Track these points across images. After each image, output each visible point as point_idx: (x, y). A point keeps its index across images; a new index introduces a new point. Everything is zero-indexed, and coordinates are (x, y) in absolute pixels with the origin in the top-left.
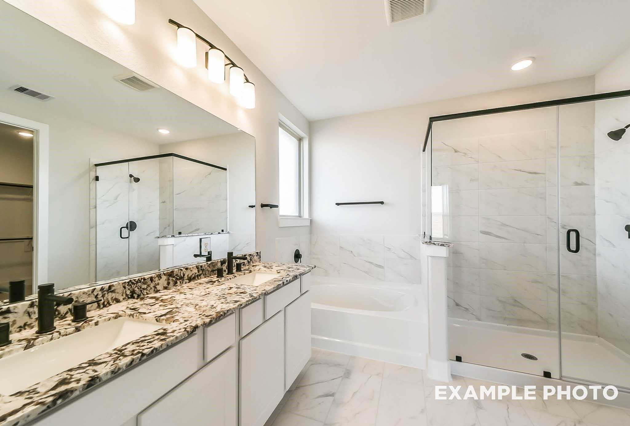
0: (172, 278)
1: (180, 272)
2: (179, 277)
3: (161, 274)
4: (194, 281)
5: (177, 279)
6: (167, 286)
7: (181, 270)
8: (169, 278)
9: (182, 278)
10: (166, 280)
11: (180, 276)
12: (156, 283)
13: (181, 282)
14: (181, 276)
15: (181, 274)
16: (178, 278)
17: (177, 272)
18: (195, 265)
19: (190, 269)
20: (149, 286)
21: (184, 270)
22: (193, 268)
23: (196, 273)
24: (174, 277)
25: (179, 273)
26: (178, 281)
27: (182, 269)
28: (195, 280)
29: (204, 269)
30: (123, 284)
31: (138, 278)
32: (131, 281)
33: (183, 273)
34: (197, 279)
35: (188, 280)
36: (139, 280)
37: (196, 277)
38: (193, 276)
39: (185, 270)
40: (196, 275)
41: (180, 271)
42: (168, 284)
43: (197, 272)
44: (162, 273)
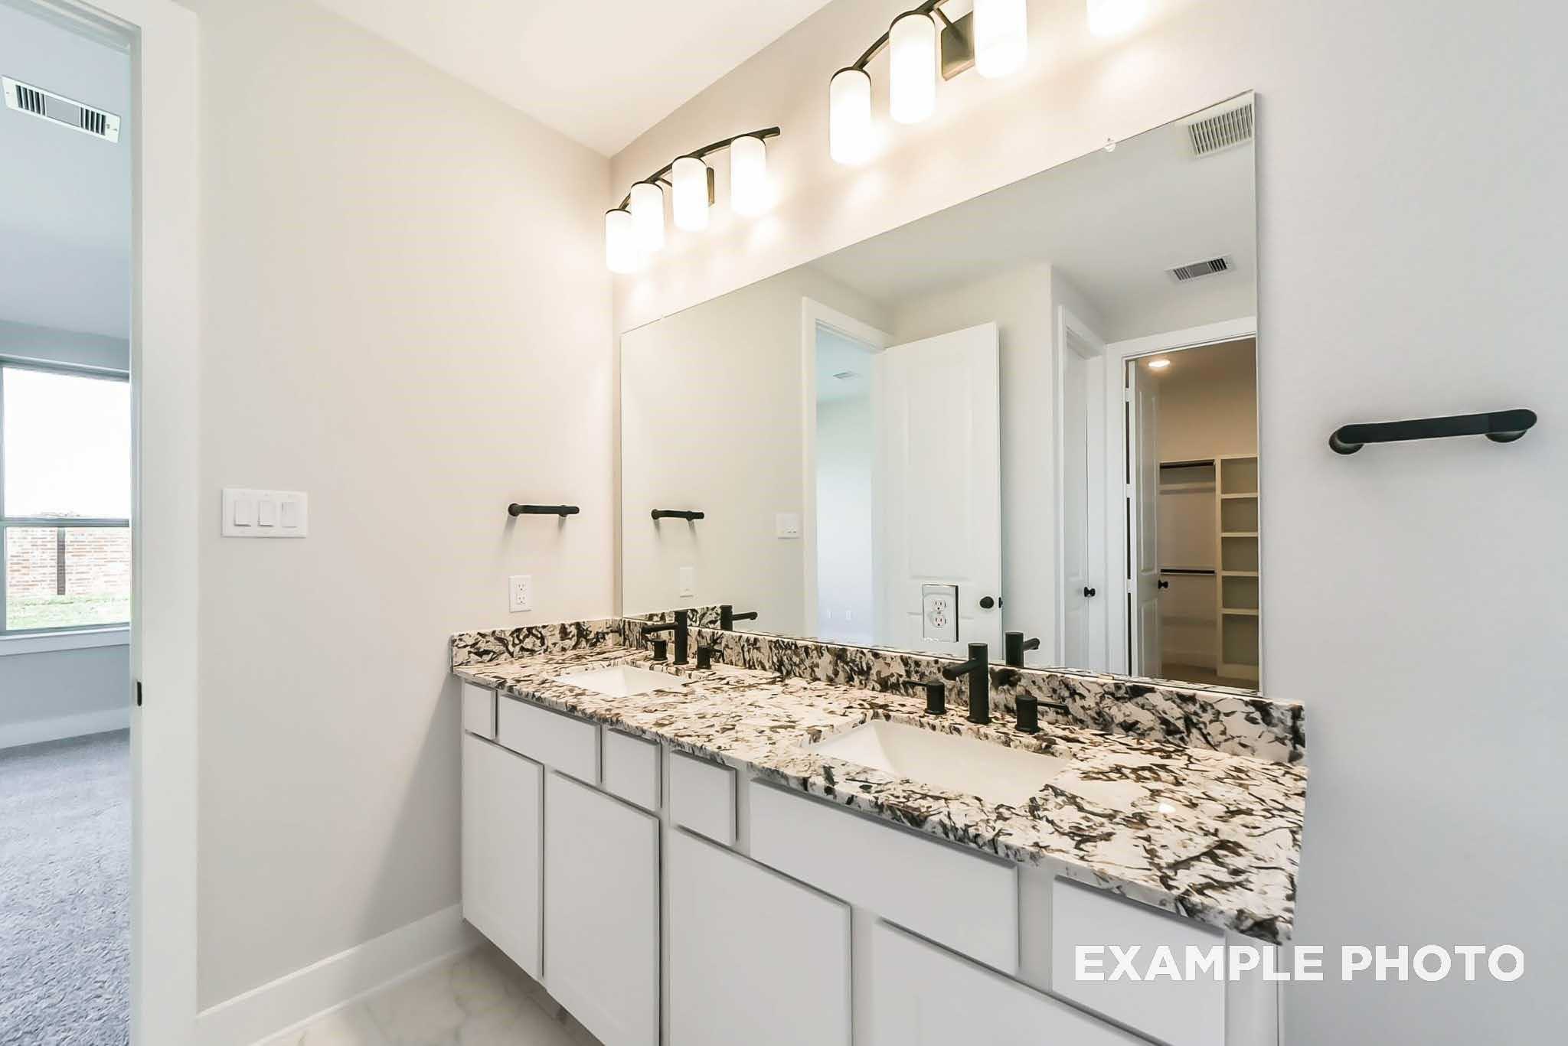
0: (842, 664)
1: (861, 658)
2: (858, 668)
3: (822, 647)
4: (896, 694)
5: (852, 669)
6: (833, 676)
7: (862, 653)
8: (837, 661)
9: (865, 673)
10: (830, 662)
11: (860, 666)
12: (813, 663)
13: (863, 682)
14: (862, 666)
15: (861, 662)
16: (856, 669)
17: (854, 655)
18: (899, 654)
19: (885, 659)
20: (802, 661)
21: (869, 656)
22: (892, 659)
23: (901, 676)
24: (847, 663)
25: (858, 659)
26: (855, 677)
27: (865, 651)
28: (898, 693)
29: (927, 673)
30: (769, 641)
31: (788, 640)
32: (778, 640)
33: (868, 664)
34: (903, 691)
35: (880, 684)
36: (788, 643)
37: (901, 686)
38: (893, 680)
39: (872, 658)
40: (901, 680)
41: (859, 655)
42: (836, 673)
43: (903, 673)
44: (825, 645)
